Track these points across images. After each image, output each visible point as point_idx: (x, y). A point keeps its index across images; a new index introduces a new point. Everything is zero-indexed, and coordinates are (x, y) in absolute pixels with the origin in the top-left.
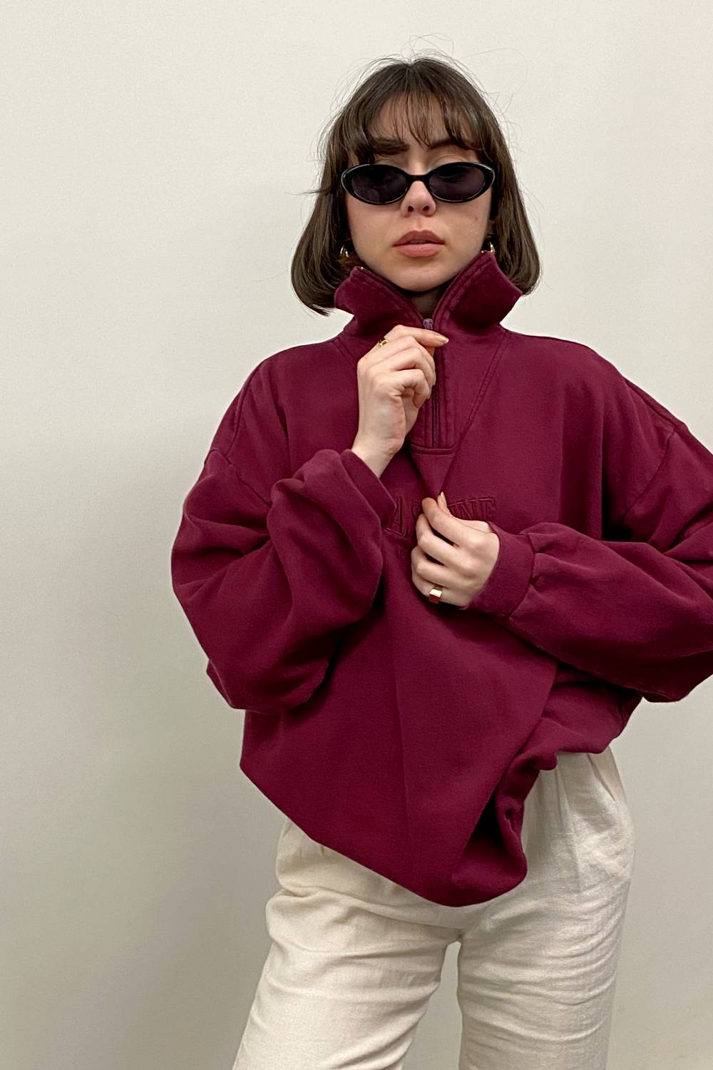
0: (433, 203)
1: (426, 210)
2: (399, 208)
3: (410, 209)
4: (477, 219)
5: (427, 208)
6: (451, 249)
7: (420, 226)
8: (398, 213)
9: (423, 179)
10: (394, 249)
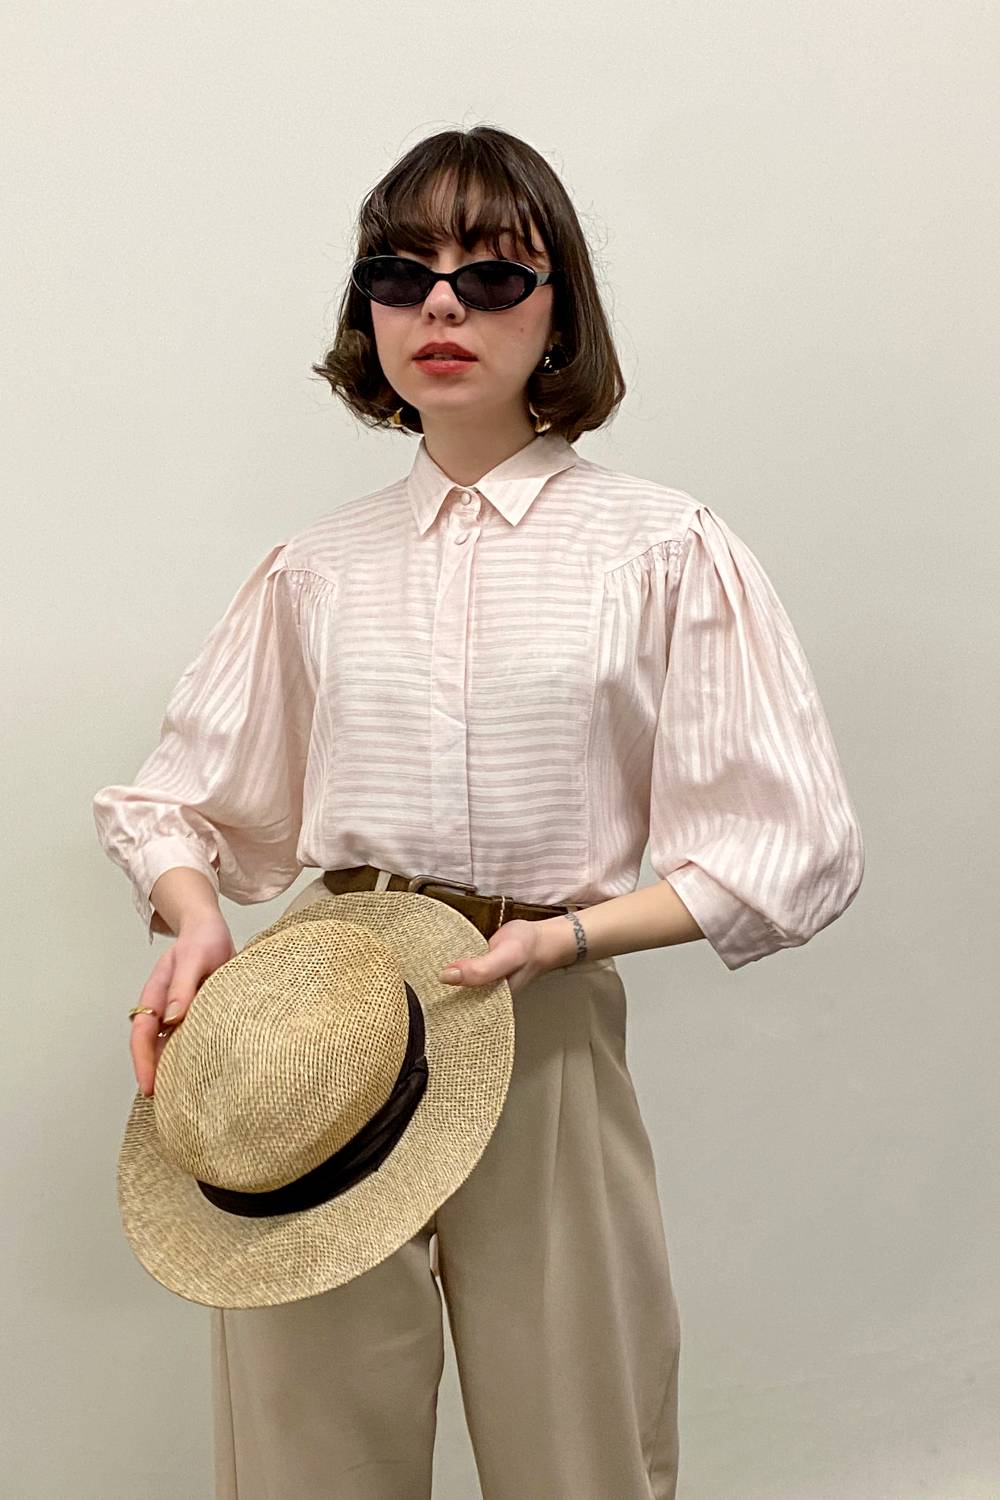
0: (460, 310)
1: (451, 319)
2: (420, 313)
3: (431, 316)
4: (522, 330)
5: (452, 316)
6: (486, 367)
7: (443, 336)
8: (418, 322)
9: (451, 279)
10: (414, 365)
